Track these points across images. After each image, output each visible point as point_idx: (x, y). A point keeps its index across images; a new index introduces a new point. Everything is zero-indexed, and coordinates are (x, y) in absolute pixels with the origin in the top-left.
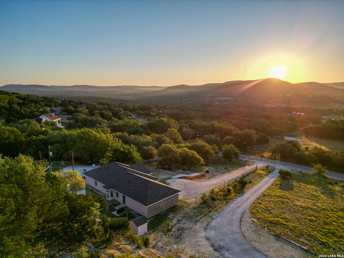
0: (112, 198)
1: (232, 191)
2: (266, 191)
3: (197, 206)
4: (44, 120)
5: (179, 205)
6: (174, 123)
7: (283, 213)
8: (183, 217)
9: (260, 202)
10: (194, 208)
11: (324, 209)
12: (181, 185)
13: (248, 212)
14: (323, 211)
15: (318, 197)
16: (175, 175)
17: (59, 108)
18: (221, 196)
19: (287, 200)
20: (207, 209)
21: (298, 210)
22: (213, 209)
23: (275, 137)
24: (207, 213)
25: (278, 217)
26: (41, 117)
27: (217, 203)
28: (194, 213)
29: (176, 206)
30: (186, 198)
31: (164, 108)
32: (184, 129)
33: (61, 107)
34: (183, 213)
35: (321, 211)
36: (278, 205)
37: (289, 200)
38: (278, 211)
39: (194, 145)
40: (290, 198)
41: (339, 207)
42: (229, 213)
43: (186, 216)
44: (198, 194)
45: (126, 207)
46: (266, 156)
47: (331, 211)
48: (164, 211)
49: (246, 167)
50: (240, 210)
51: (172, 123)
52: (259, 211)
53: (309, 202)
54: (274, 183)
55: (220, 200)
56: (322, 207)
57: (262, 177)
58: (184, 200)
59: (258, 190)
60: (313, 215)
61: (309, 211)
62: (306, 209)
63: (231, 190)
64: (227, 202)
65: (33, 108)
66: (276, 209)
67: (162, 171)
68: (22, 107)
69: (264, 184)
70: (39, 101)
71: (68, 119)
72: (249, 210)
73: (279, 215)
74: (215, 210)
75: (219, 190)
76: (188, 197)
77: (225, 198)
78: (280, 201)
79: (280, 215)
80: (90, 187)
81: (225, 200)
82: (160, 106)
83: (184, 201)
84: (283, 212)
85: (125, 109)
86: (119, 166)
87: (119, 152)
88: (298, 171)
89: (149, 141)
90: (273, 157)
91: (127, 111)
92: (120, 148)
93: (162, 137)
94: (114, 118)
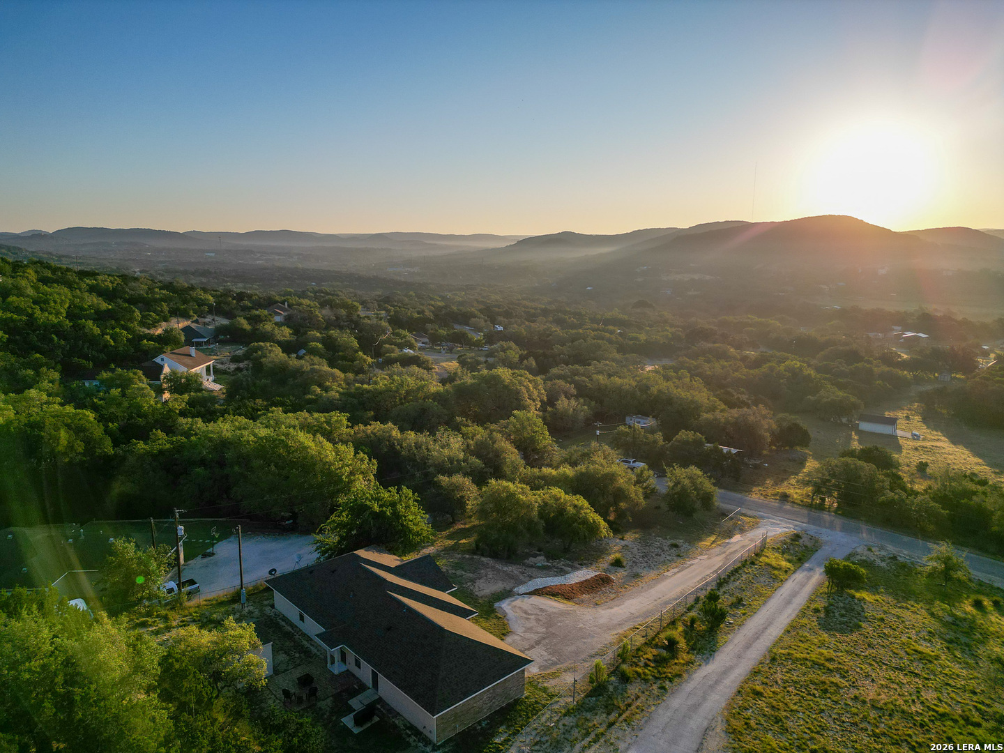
0: (344, 668)
1: (682, 644)
2: (781, 639)
3: (577, 702)
4: (166, 370)
5: (526, 698)
6: (531, 386)
7: (818, 733)
8: (536, 744)
9: (759, 688)
10: (568, 710)
11: (943, 715)
12: (538, 620)
13: (718, 730)
14: (938, 723)
15: (931, 662)
16: (523, 583)
17: (209, 320)
18: (646, 665)
19: (837, 679)
20: (605, 715)
21: (865, 719)
22: (620, 715)
23: (832, 420)
24: (601, 730)
25: (804, 746)
26: (158, 360)
27: (633, 689)
28: (566, 728)
29: (517, 702)
30: (549, 674)
31: (508, 314)
32: (563, 403)
33: (216, 315)
34: (536, 729)
35: (932, 721)
36: (809, 697)
37: (844, 677)
38: (807, 722)
39: (582, 474)
40: (847, 672)
41: (988, 706)
42: (663, 731)
43: (544, 739)
44: (583, 657)
45: (380, 700)
46: (795, 496)
47: (962, 722)
48: (484, 720)
49: (733, 540)
50: (697, 722)
51: (525, 384)
52: (752, 723)
53: (901, 684)
54: (808, 607)
55: (644, 679)
56: (937, 709)
57: (775, 578)
58: (540, 680)
59: (758, 638)
60: (906, 740)
61: (897, 724)
62: (890, 715)
63: (678, 643)
64: (663, 688)
65: (138, 328)
66: (800, 715)
67: (486, 566)
68: (108, 324)
69: (780, 611)
70: (156, 301)
71: (235, 359)
72: (722, 721)
73: (807, 737)
74: (625, 720)
75: (642, 640)
76: (553, 670)
77: (659, 672)
78: (815, 684)
79: (811, 739)
80: (287, 624)
81: (656, 678)
82: (497, 309)
83: (543, 682)
84: (820, 726)
85: (396, 322)
86: (365, 569)
87: (366, 515)
88: (886, 551)
89: (456, 456)
90: (818, 502)
91: (400, 330)
92: (372, 504)
93: (494, 442)
94: (363, 355)
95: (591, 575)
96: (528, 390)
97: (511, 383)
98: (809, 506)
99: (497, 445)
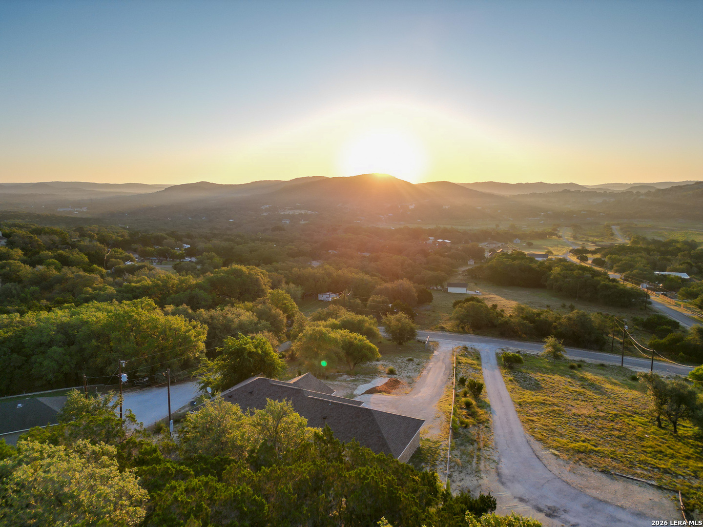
3: (451, 443)
5: (422, 446)
6: (262, 276)
7: (576, 433)
8: (450, 468)
9: (529, 418)
10: (451, 447)
11: (615, 415)
13: (533, 440)
14: (618, 419)
15: (585, 395)
18: (467, 418)
20: (471, 446)
21: (588, 423)
22: (479, 444)
23: (434, 288)
24: (477, 453)
25: (577, 440)
27: (473, 431)
28: (459, 457)
34: (443, 461)
35: (614, 418)
36: (555, 418)
37: (559, 407)
38: (566, 429)
40: (557, 404)
41: (626, 408)
42: (508, 446)
46: (447, 328)
49: (435, 354)
50: (519, 439)
51: (259, 274)
52: (544, 434)
53: (586, 406)
54: (506, 380)
55: (473, 425)
56: (610, 413)
57: (477, 369)
60: (613, 428)
61: (603, 422)
62: (596, 419)
63: (472, 404)
64: (487, 427)
69: (495, 383)
72: (530, 436)
74: (484, 446)
75: (452, 407)
77: (477, 420)
79: (576, 436)
81: (479, 423)
83: (423, 437)
84: (574, 430)
86: (278, 385)
87: (246, 355)
88: (511, 350)
89: (252, 320)
90: (461, 330)
91: (116, 249)
92: (247, 346)
93: (270, 310)
94: (98, 267)
95: (386, 380)
96: (262, 279)
97: (250, 274)
98: (459, 332)
99: (273, 311)
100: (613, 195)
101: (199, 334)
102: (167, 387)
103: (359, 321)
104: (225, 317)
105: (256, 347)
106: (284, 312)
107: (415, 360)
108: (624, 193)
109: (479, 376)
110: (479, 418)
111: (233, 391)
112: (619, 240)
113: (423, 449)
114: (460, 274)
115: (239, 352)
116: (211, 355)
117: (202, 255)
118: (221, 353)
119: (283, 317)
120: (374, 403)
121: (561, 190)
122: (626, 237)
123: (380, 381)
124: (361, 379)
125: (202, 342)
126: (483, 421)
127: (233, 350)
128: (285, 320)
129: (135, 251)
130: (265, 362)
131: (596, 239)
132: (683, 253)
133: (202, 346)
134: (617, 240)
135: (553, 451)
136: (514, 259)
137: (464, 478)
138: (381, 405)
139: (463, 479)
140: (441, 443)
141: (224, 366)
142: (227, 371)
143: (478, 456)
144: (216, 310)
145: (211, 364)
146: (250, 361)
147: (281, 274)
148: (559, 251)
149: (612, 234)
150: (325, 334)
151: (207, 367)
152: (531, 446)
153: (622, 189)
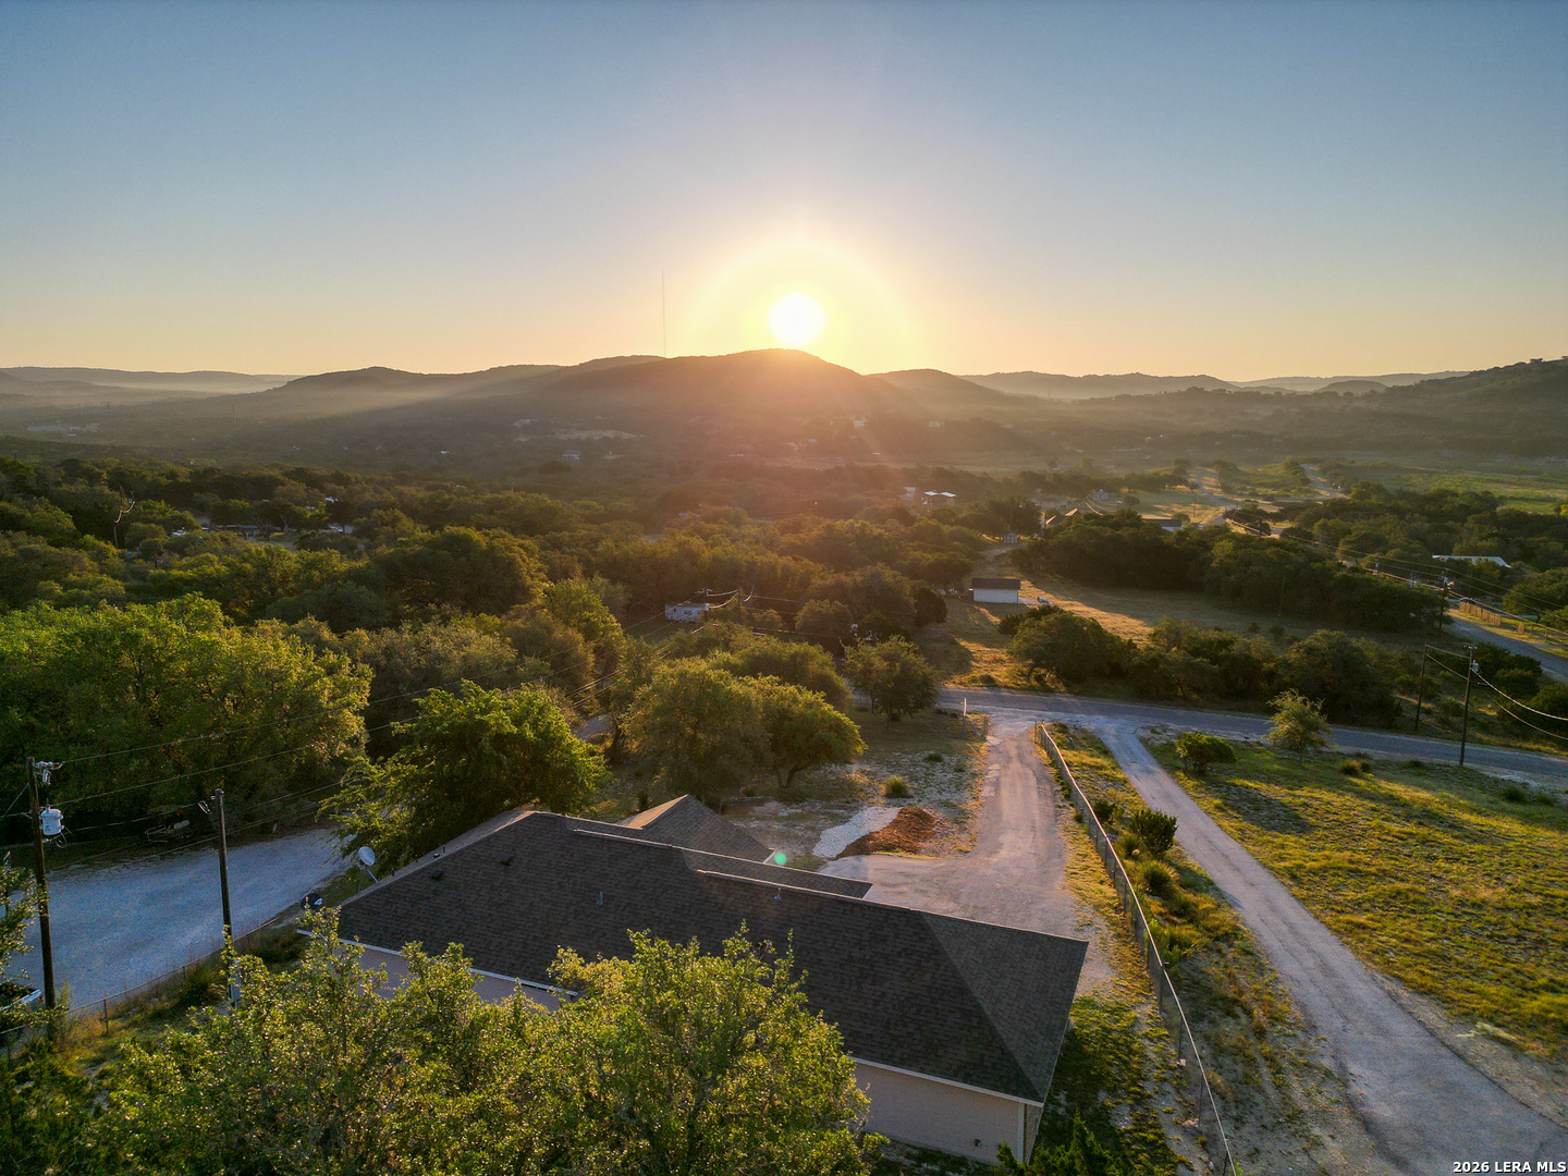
2: (1252, 851)
5: (1080, 1026)
6: (524, 554)
8: (1200, 1109)
15: (1439, 843)
18: (1173, 923)
19: (1400, 883)
20: (1230, 1019)
27: (1210, 967)
29: (1074, 1039)
34: (1165, 1080)
36: (1418, 917)
37: (1403, 880)
38: (1476, 951)
40: (1393, 872)
46: (1000, 680)
49: (993, 743)
51: (515, 549)
54: (1205, 806)
57: (1114, 779)
59: (1223, 855)
62: (1529, 914)
64: (1247, 952)
66: (1450, 943)
72: (1388, 979)
74: (1273, 1019)
78: (1394, 897)
79: (1517, 972)
81: (1216, 939)
85: (128, 489)
86: (597, 837)
87: (486, 743)
88: (1172, 731)
89: (501, 657)
90: (1034, 683)
91: (150, 501)
92: (491, 718)
93: (550, 631)
94: (97, 542)
95: (892, 813)
96: (524, 561)
97: (492, 549)
98: (1031, 689)
99: (558, 634)
100: (1295, 398)
101: (345, 689)
102: (216, 852)
103: (793, 657)
104: (422, 650)
105: (518, 722)
106: (588, 638)
107: (946, 758)
108: (1317, 396)
109: (1130, 797)
110: (1210, 924)
111: (446, 859)
112: (1322, 492)
113: (1086, 1040)
114: (989, 563)
115: (465, 738)
116: (380, 747)
117: (369, 516)
118: (407, 739)
119: (585, 651)
120: (883, 885)
121: (1183, 389)
122: (1336, 487)
123: (877, 818)
124: (818, 813)
125: (355, 713)
126: (1227, 934)
127: (445, 729)
128: (591, 658)
129: (201, 509)
130: (546, 766)
131: (1270, 491)
132: (1478, 516)
133: (355, 725)
134: (1317, 493)
135: (1488, 1026)
136: (1116, 526)
137: (1259, 1144)
138: (904, 889)
139: (1257, 1150)
140: (1133, 1013)
141: (419, 780)
142: (428, 793)
143: (1269, 1058)
144: (398, 631)
145: (376, 772)
146: (499, 763)
147: (572, 554)
148: (1199, 515)
149: (1307, 481)
150: (716, 687)
151: (368, 783)
152: (1410, 1013)
153: (1311, 389)
